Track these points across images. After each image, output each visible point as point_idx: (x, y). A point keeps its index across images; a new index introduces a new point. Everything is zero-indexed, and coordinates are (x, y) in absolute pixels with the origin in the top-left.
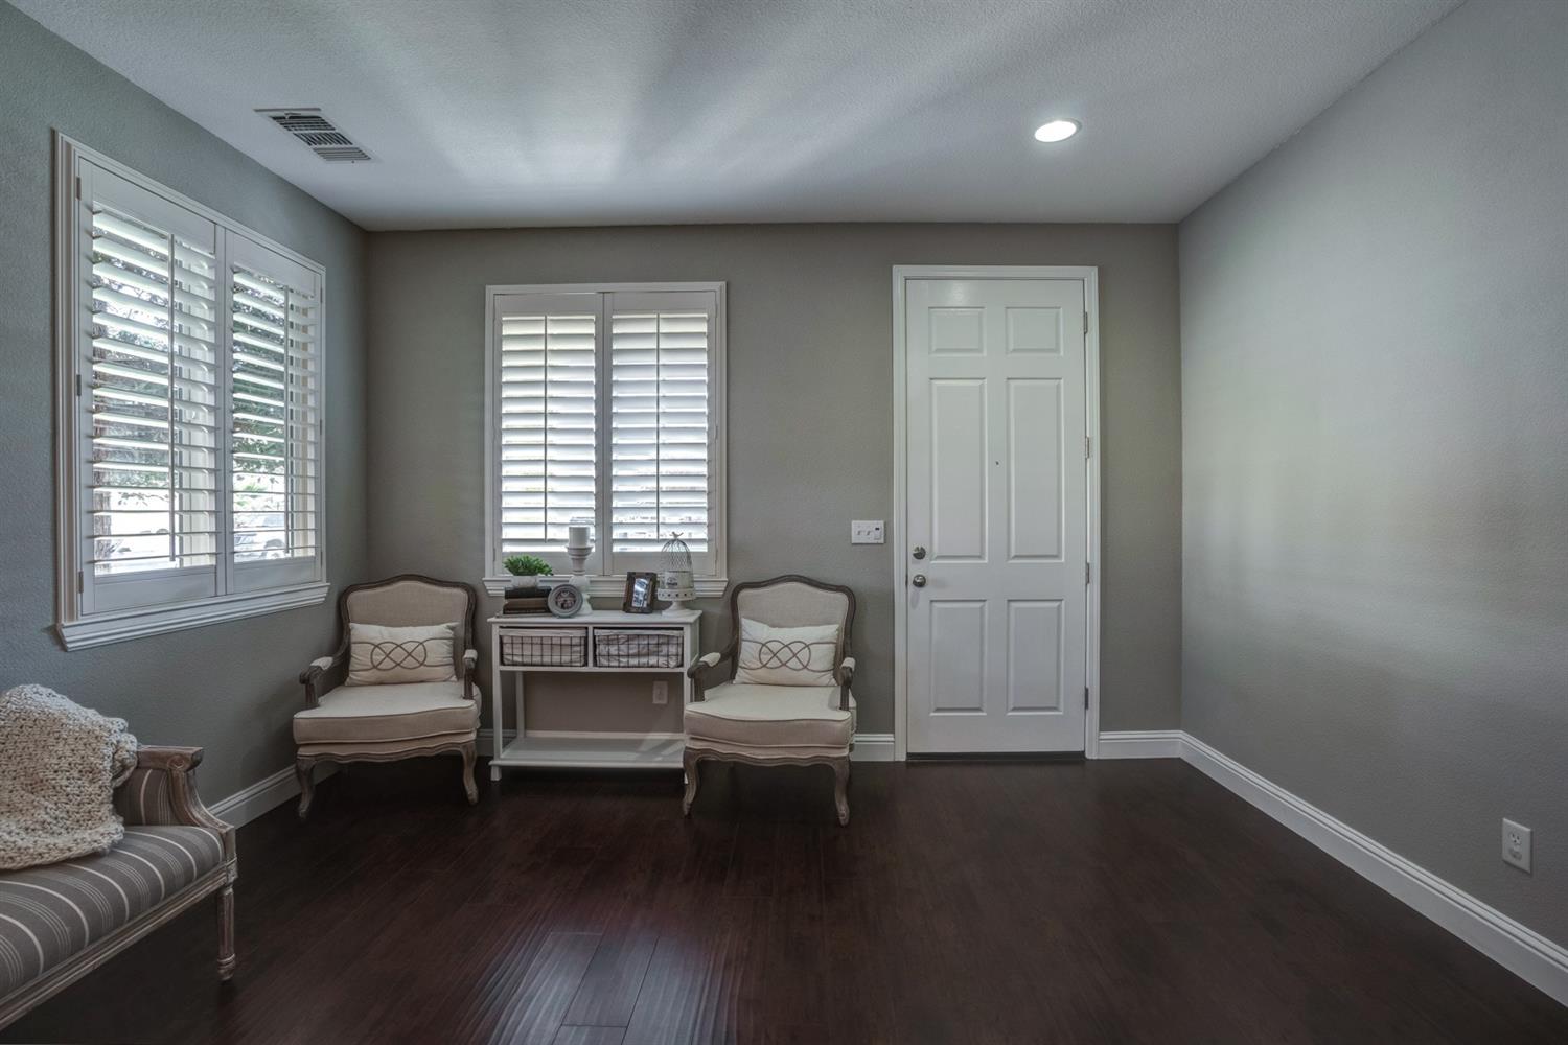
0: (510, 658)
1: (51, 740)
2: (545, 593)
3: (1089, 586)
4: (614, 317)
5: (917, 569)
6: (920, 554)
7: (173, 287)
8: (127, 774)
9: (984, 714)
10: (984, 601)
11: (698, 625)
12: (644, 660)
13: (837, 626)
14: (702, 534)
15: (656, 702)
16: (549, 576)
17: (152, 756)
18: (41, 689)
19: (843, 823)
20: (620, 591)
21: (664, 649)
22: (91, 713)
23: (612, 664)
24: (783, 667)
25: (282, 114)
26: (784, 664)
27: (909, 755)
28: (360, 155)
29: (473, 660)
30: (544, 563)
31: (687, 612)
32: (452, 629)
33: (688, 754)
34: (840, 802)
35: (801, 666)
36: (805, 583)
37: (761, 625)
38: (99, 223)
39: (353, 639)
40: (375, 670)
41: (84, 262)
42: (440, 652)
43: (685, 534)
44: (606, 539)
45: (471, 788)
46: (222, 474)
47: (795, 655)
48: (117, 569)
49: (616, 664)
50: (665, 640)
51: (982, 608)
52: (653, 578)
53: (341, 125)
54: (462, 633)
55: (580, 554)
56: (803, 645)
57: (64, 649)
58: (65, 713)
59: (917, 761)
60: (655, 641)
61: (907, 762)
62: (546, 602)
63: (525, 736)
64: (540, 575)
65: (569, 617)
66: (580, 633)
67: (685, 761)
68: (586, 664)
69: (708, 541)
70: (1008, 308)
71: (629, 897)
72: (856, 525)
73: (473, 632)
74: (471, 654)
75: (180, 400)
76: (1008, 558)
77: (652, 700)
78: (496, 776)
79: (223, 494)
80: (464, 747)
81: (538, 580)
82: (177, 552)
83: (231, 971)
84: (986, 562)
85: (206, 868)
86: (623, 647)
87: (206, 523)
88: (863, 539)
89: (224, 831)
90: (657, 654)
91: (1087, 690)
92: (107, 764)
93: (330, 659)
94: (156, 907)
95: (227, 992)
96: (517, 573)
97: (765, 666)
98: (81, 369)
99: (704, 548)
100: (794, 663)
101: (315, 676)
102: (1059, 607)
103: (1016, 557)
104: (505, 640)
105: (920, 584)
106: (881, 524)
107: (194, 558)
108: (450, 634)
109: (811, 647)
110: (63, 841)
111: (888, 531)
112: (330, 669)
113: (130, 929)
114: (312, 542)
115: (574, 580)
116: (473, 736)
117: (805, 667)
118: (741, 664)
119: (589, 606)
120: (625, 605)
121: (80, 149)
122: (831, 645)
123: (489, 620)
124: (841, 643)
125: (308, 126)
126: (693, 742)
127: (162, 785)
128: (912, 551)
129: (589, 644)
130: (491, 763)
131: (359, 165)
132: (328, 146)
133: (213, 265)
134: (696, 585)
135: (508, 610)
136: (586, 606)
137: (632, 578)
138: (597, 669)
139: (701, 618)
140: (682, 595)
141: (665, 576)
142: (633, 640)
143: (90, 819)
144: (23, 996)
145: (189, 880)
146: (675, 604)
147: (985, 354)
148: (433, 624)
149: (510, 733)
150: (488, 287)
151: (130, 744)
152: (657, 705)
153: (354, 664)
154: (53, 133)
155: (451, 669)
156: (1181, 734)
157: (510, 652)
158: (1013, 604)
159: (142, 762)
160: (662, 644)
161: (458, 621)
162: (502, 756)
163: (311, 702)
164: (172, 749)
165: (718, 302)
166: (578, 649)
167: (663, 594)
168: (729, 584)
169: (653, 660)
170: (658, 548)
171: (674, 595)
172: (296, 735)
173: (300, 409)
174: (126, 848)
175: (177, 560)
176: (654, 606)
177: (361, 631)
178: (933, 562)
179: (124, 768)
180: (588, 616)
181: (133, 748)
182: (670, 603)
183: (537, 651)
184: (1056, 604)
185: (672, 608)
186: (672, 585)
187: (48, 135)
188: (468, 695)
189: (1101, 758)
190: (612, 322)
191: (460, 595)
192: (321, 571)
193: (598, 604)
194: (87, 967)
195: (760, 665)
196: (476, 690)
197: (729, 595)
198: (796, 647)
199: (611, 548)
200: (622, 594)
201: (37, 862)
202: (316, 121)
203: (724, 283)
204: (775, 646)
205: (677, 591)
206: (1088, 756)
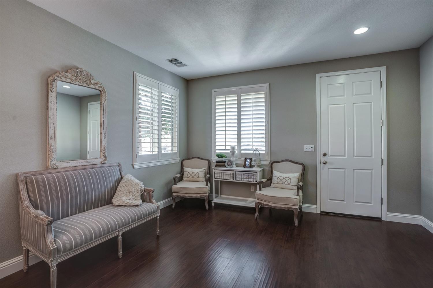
0: (217, 177)
1: (132, 185)
2: (225, 162)
3: (383, 166)
4: (242, 95)
5: (324, 159)
6: (325, 155)
7: (152, 98)
8: (143, 192)
9: (345, 202)
10: (346, 169)
11: (262, 171)
12: (247, 180)
13: (298, 174)
14: (264, 148)
15: (251, 191)
16: (226, 158)
17: (147, 190)
18: (131, 175)
19: (296, 226)
20: (243, 162)
21: (252, 177)
22: (138, 180)
23: (240, 180)
24: (283, 184)
25: (170, 60)
26: (284, 183)
27: (321, 212)
28: (185, 65)
29: (208, 177)
30: (225, 155)
31: (259, 168)
32: (205, 170)
33: (257, 204)
34: (296, 220)
35: (288, 184)
36: (291, 162)
37: (278, 172)
38: (140, 87)
39: (184, 171)
40: (188, 178)
41: (138, 95)
42: (202, 175)
43: (258, 148)
44: (240, 150)
45: (207, 206)
46: (160, 135)
47: (286, 181)
48: (143, 154)
49: (241, 180)
50: (253, 175)
51: (345, 171)
52: (251, 159)
53: (181, 60)
54: (207, 171)
55: (233, 153)
56: (289, 178)
57: (134, 168)
58: (134, 180)
59: (323, 213)
60: (250, 175)
61: (320, 213)
62: (225, 164)
63: (220, 196)
64: (224, 158)
65: (230, 168)
66: (233, 172)
67: (256, 205)
68: (234, 180)
69: (265, 151)
70: (353, 82)
71: (238, 234)
72: (306, 147)
73: (209, 171)
74: (208, 176)
75: (153, 116)
76: (354, 156)
77: (250, 190)
78: (213, 205)
79: (160, 139)
80: (206, 197)
81: (223, 159)
82: (152, 151)
83: (159, 233)
84: (346, 157)
85: (154, 212)
86: (243, 176)
87: (156, 145)
88: (308, 150)
89: (158, 205)
90: (251, 178)
91: (382, 199)
92: (140, 190)
93: (179, 175)
94: (147, 217)
95: (158, 237)
96: (219, 157)
97: (278, 183)
98: (137, 115)
99: (264, 152)
100: (286, 183)
101: (176, 178)
102: (371, 173)
103: (356, 156)
104: (216, 173)
105: (325, 163)
106: (313, 146)
107: (155, 152)
108: (204, 171)
109: (291, 179)
110: (133, 202)
111: (315, 148)
112: (179, 177)
113: (143, 220)
114: (176, 149)
115: (232, 159)
116: (207, 194)
117: (289, 184)
118: (272, 182)
119: (235, 166)
120: (244, 166)
121: (138, 74)
122: (297, 179)
123: (212, 168)
124: (300, 178)
125: (174, 61)
126: (258, 201)
127: (148, 195)
128: (322, 154)
129: (235, 175)
130: (212, 201)
131: (185, 67)
132: (179, 64)
133: (158, 92)
134: (261, 161)
135: (216, 166)
136: (234, 166)
137: (246, 159)
138: (236, 181)
139: (263, 170)
140: (257, 164)
141: (254, 159)
142: (245, 174)
143: (137, 199)
144: (128, 226)
145: (152, 214)
146: (256, 166)
147: (346, 97)
148: (201, 168)
149: (217, 195)
150: (213, 90)
151: (143, 187)
152: (252, 191)
153: (184, 176)
154: (134, 72)
155: (204, 179)
156: (421, 217)
157: (217, 176)
158: (355, 171)
159: (146, 190)
160: (252, 176)
161: (206, 168)
162: (215, 200)
163: (175, 184)
164: (150, 189)
165: (267, 89)
166: (232, 176)
167: (253, 163)
168: (270, 161)
169: (250, 180)
170: (252, 152)
171: (255, 164)
172: (172, 190)
173: (174, 121)
174: (142, 205)
175: (152, 152)
176: (251, 166)
177: (186, 169)
178: (329, 157)
179: (142, 191)
180: (235, 168)
181: (144, 187)
182: (255, 166)
183: (223, 176)
184: (371, 171)
185: (255, 167)
186: (255, 161)
187: (133, 73)
188: (207, 185)
189: (387, 220)
190: (241, 96)
191: (207, 162)
192: (178, 156)
193: (237, 165)
194: (136, 225)
195: (277, 183)
196: (209, 184)
197: (271, 164)
198: (287, 179)
199: (241, 152)
200: (243, 163)
201: (130, 205)
202: (176, 60)
203: (269, 84)
204: (281, 178)
205: (256, 163)
206: (382, 219)
